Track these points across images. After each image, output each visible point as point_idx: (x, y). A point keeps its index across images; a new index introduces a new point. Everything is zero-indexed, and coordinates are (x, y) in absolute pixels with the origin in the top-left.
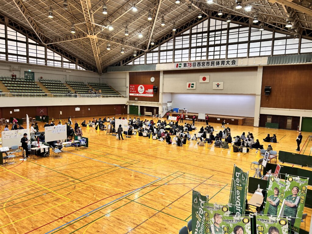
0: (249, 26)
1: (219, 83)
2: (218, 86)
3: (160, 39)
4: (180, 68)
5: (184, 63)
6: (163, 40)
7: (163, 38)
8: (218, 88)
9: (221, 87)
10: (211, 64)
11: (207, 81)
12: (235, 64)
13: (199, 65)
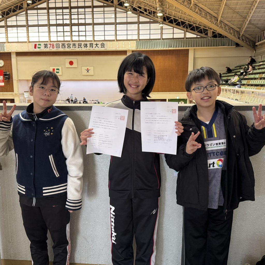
0: (115, 6)
1: (89, 68)
2: (88, 71)
3: (6, 10)
4: (39, 49)
5: (44, 44)
6: (11, 12)
7: (10, 10)
8: (88, 74)
9: (91, 72)
10: (78, 46)
11: (75, 65)
12: (104, 47)
13: (63, 47)
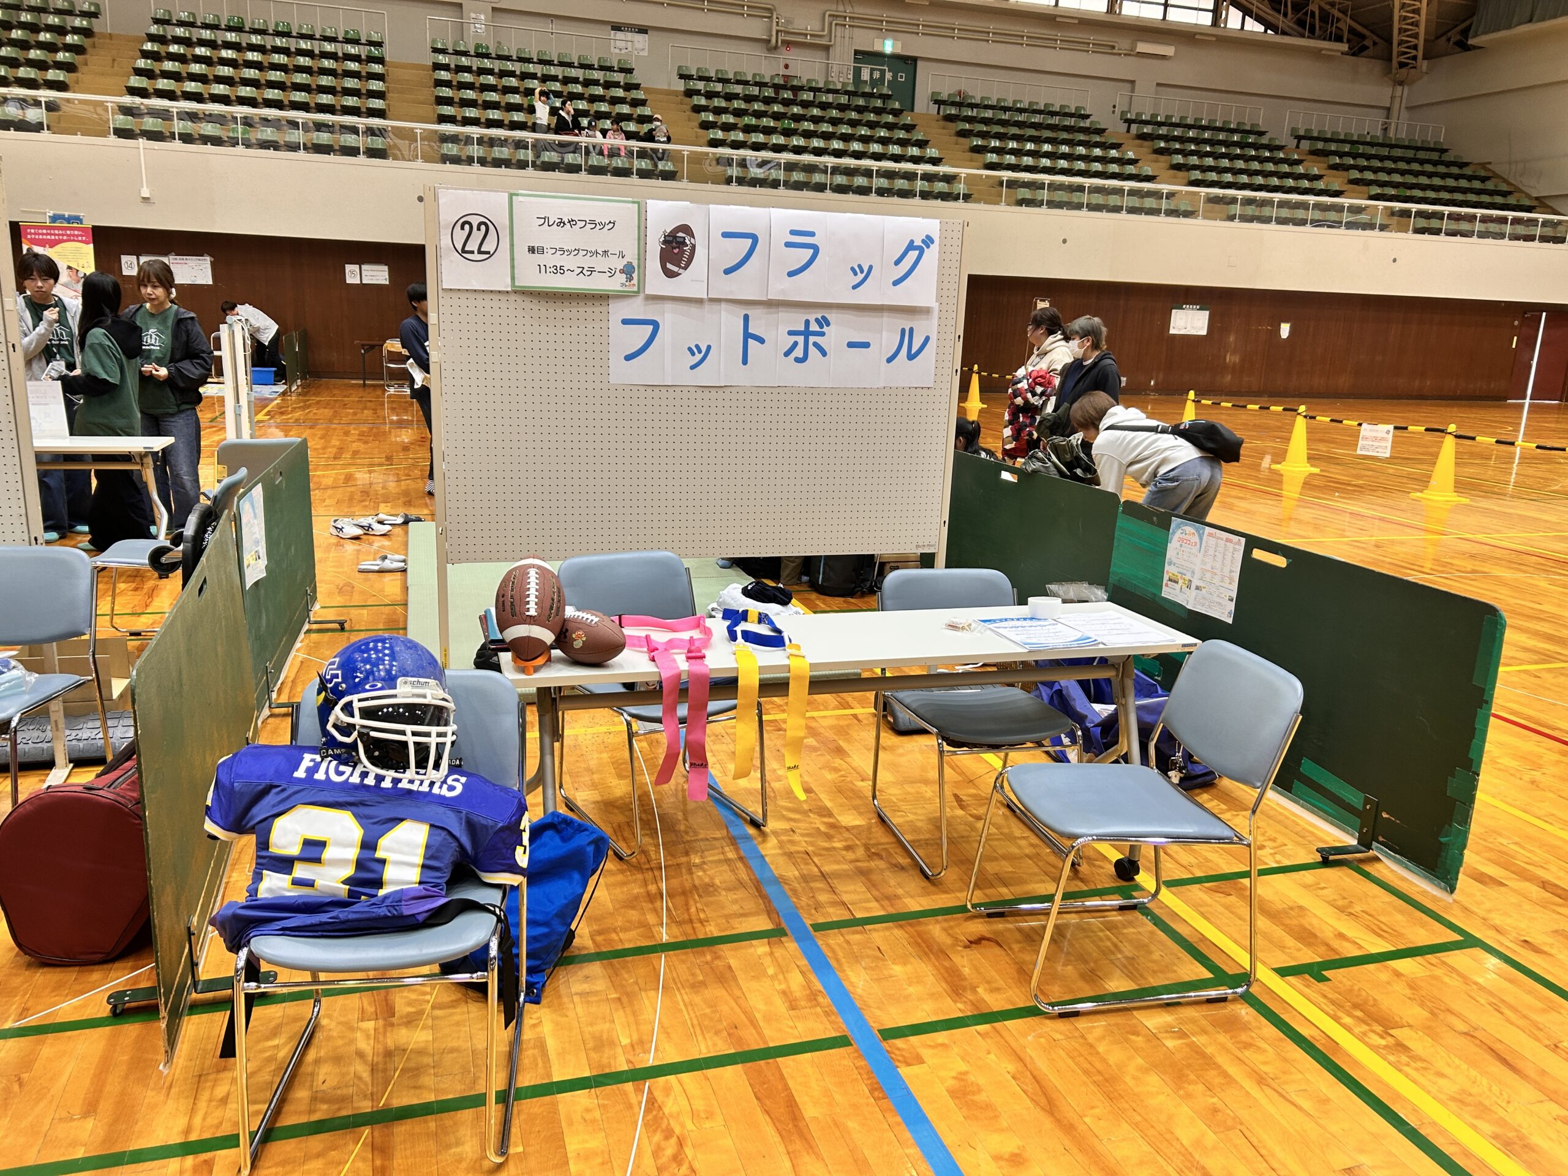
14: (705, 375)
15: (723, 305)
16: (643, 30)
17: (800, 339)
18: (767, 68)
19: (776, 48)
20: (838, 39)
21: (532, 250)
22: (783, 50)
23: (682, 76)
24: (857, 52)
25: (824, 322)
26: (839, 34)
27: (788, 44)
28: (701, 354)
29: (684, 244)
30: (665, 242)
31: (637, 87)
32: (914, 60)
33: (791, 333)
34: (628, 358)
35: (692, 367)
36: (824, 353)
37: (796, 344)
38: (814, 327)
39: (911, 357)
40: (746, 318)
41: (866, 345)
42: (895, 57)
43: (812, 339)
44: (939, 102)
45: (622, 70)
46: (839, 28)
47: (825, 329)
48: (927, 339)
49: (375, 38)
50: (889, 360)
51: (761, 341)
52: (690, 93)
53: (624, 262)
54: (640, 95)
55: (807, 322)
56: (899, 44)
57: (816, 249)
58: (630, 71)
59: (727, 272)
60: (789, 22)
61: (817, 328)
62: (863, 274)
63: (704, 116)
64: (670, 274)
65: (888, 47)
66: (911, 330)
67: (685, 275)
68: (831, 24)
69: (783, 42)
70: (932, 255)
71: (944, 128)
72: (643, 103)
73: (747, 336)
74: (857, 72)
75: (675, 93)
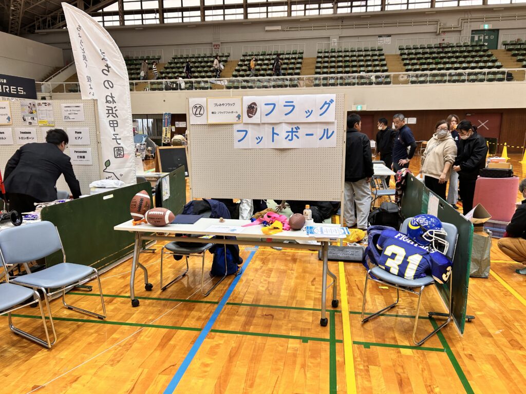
14: (261, 146)
15: (266, 125)
16: (389, 36)
17: (290, 134)
18: (434, 41)
19: (439, 34)
20: (465, 27)
21: (213, 113)
22: (442, 34)
23: (400, 49)
24: (472, 31)
25: (298, 128)
26: (465, 26)
27: (444, 32)
28: (260, 139)
29: (254, 108)
30: (248, 108)
31: (383, 55)
32: (498, 30)
33: (287, 132)
34: (239, 141)
35: (257, 143)
36: (298, 138)
37: (289, 135)
38: (294, 130)
39: (328, 138)
40: (273, 128)
41: (312, 135)
42: (489, 30)
43: (294, 134)
44: (505, 44)
45: (379, 50)
46: (465, 23)
47: (298, 130)
48: (333, 132)
49: (301, 51)
50: (320, 139)
51: (278, 135)
52: (401, 54)
53: (237, 114)
54: (383, 57)
55: (292, 129)
56: (491, 25)
57: (294, 106)
58: (382, 50)
59: (267, 115)
60: (445, 24)
61: (296, 130)
62: (309, 113)
63: (405, 62)
64: (250, 117)
65: (486, 27)
66: (328, 129)
67: (254, 117)
68: (462, 23)
69: (442, 32)
70: (333, 106)
71: (506, 54)
72: (384, 60)
73: (273, 133)
74: (473, 38)
75: (397, 55)
